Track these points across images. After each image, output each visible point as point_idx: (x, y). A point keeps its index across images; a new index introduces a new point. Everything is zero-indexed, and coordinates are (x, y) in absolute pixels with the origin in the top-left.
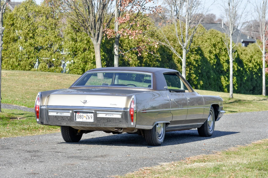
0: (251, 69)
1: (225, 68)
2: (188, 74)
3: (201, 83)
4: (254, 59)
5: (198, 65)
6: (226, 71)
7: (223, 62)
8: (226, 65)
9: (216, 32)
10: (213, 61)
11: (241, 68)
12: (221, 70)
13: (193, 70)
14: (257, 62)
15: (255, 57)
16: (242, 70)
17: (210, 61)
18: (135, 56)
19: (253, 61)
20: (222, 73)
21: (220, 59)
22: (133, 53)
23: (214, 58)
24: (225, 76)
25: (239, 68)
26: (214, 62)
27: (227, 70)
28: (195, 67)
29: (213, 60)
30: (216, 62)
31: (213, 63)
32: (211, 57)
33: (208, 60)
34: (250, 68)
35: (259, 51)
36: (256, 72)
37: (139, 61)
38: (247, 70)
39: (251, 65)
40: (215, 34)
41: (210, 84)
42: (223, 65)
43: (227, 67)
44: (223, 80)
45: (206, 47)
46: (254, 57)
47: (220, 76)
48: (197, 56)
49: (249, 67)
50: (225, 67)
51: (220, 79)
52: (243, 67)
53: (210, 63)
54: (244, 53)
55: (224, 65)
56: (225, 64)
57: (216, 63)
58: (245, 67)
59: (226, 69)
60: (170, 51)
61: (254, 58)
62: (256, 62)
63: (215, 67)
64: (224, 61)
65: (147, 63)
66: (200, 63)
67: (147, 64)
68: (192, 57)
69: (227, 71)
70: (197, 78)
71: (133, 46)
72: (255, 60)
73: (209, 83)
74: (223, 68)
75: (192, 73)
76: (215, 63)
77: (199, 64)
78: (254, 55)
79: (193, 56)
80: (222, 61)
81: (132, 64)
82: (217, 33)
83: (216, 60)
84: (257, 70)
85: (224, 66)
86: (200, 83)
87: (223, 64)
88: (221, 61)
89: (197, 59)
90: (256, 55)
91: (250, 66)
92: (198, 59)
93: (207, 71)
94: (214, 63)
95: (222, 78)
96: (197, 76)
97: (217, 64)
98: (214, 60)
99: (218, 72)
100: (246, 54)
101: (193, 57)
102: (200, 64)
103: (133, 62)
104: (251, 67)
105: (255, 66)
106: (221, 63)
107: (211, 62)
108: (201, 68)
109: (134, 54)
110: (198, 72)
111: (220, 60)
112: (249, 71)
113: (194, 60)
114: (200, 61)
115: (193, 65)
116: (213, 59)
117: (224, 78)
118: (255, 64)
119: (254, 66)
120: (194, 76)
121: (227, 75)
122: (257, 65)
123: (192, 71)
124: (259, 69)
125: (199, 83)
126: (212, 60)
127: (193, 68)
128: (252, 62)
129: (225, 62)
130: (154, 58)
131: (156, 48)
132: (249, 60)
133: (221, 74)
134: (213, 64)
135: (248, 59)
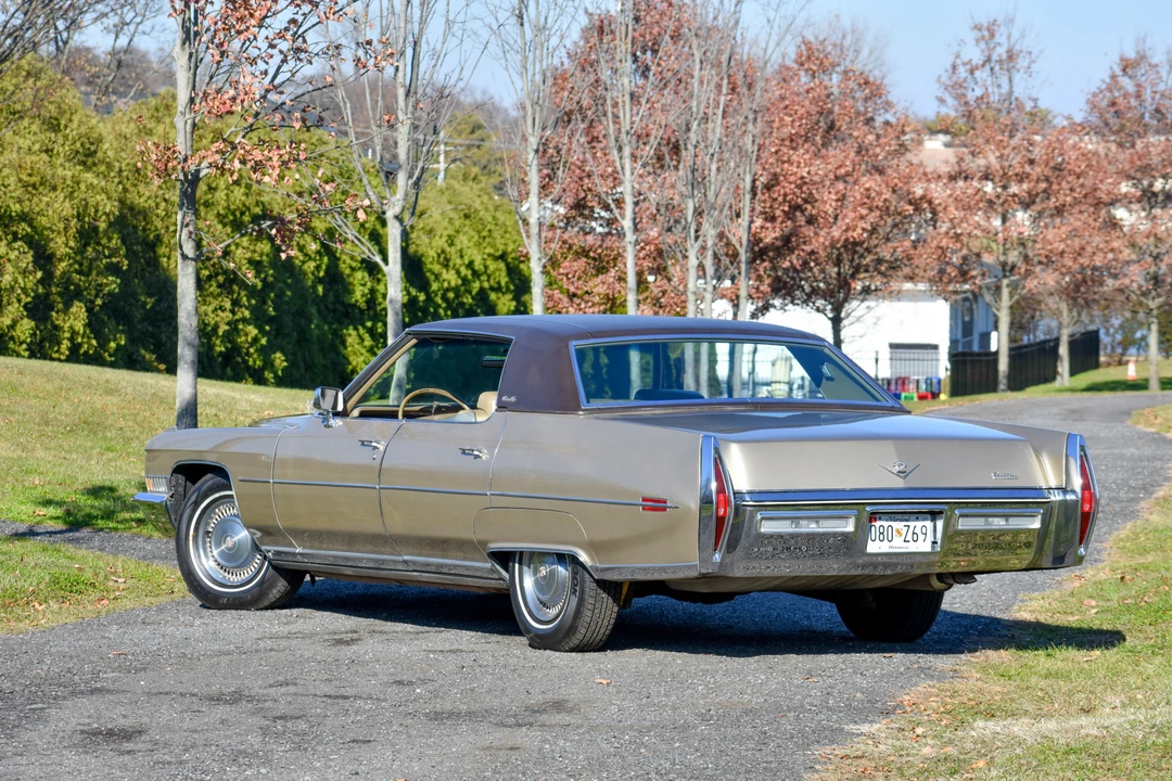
0: (451, 295)
1: (359, 295)
2: (228, 324)
3: (279, 359)
4: (461, 251)
5: (264, 281)
6: (363, 306)
7: (353, 269)
8: (363, 279)
9: (317, 137)
10: (311, 266)
11: (420, 292)
12: (343, 304)
13: (247, 308)
14: (470, 265)
15: (461, 242)
16: (424, 301)
17: (303, 262)
18: (25, 253)
19: (459, 261)
20: (347, 315)
21: (338, 255)
22: (15, 239)
23: (318, 252)
24: (361, 331)
25: (414, 292)
26: (318, 268)
27: (367, 302)
28: (252, 291)
29: (315, 261)
30: (324, 267)
31: (313, 274)
32: (304, 246)
33: (297, 262)
34: (448, 290)
35: (473, 216)
36: (467, 307)
37: (39, 274)
38: (440, 302)
39: (451, 278)
40: (313, 144)
41: (309, 367)
42: (351, 280)
43: (367, 291)
44: (356, 346)
45: (282, 204)
46: (457, 242)
47: (342, 330)
48: (259, 244)
49: (446, 285)
50: (361, 288)
51: (343, 343)
52: (423, 285)
53: (305, 274)
54: (421, 226)
55: (356, 282)
56: (359, 275)
57: (326, 272)
58: (435, 286)
59: (362, 296)
60: (149, 226)
61: (459, 248)
62: (467, 262)
63: (320, 289)
64: (354, 264)
65: (69, 281)
66: (271, 272)
67: (72, 287)
68: (239, 251)
69: (369, 308)
70: (264, 341)
71: (13, 209)
72: (462, 257)
73: (305, 362)
74: (351, 292)
75: (244, 320)
76: (322, 274)
77: (265, 278)
78: (457, 232)
79: (245, 244)
80: (348, 261)
81: (12, 288)
82: (319, 140)
83: (326, 259)
84: (473, 298)
85: (354, 286)
86: (272, 365)
87: (349, 276)
88: (344, 262)
89: (258, 259)
90: (464, 234)
91: (449, 283)
92: (264, 258)
93: (294, 309)
94: (319, 272)
95: (349, 340)
96: (261, 330)
97: (327, 279)
98: (318, 258)
99: (334, 311)
100: (428, 228)
101: (244, 248)
102: (270, 279)
103: (16, 281)
104: (453, 284)
105: (465, 280)
106: (342, 274)
107: (305, 267)
108: (276, 296)
109: (20, 243)
110: (266, 311)
111: (339, 259)
112: (444, 305)
113: (251, 261)
114: (270, 263)
115: (243, 285)
116: (313, 256)
117: (358, 340)
118: (464, 271)
119: (460, 282)
120: (253, 331)
121: (369, 324)
122: (470, 277)
123: (243, 309)
124: (478, 293)
125: (269, 364)
126: (310, 259)
127: (245, 299)
128: (451, 264)
129: (359, 268)
130: (96, 260)
131: (107, 215)
132: (443, 256)
133: (346, 320)
134: (316, 277)
135: (439, 251)
